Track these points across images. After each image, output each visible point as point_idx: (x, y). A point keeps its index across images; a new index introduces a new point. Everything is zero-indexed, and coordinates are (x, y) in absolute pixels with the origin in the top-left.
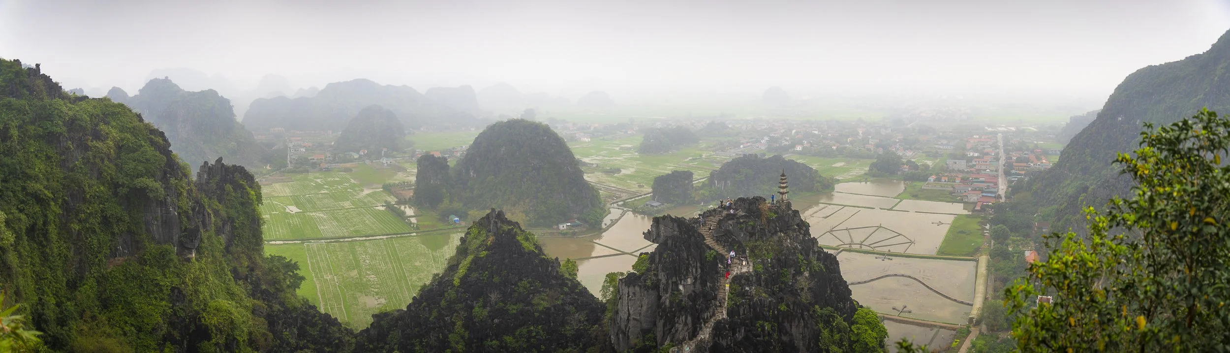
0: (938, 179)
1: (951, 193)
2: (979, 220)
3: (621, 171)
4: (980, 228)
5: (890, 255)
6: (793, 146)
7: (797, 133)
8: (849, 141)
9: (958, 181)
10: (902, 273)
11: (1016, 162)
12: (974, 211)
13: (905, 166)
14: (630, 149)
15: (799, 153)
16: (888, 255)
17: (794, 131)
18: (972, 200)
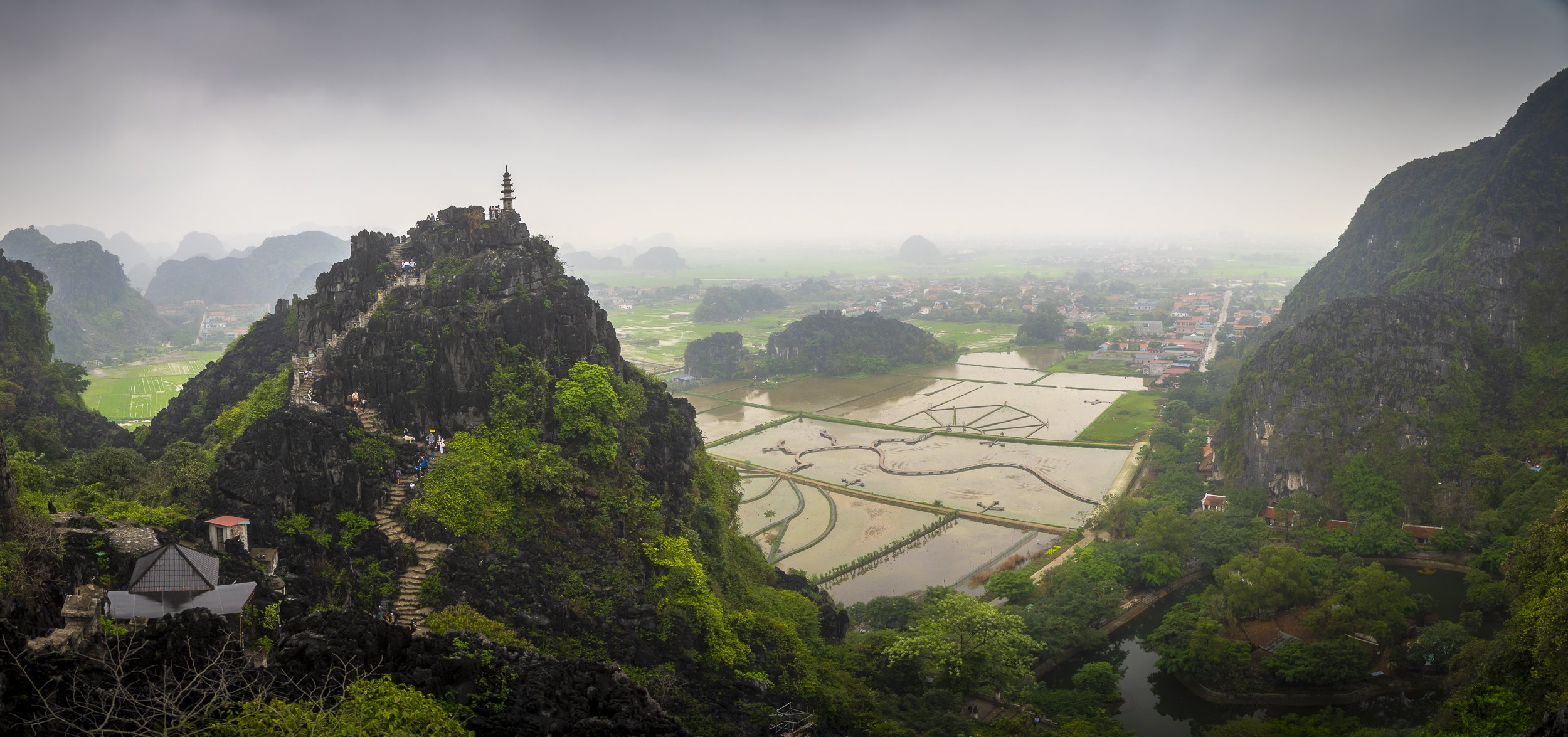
0: (1115, 347)
1: (1128, 364)
2: (1159, 398)
3: (658, 343)
4: (1155, 408)
5: (1004, 440)
6: (917, 308)
7: (929, 293)
8: (1002, 301)
9: (1143, 348)
10: (1012, 461)
11: (1239, 324)
12: (1152, 385)
13: (1071, 330)
14: (685, 316)
15: (925, 318)
16: (1001, 440)
17: (926, 291)
18: (1155, 373)
